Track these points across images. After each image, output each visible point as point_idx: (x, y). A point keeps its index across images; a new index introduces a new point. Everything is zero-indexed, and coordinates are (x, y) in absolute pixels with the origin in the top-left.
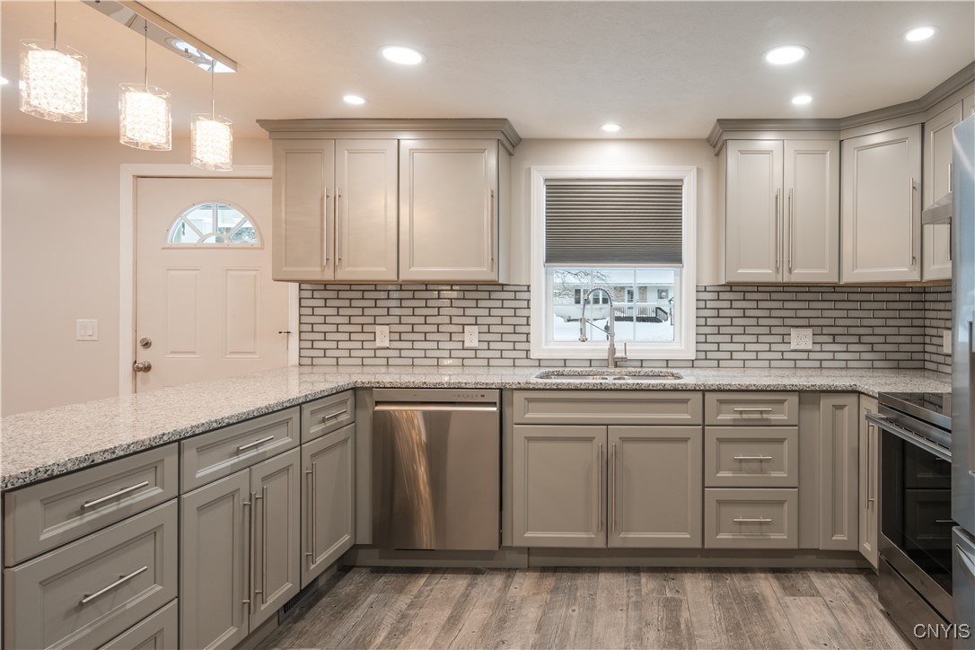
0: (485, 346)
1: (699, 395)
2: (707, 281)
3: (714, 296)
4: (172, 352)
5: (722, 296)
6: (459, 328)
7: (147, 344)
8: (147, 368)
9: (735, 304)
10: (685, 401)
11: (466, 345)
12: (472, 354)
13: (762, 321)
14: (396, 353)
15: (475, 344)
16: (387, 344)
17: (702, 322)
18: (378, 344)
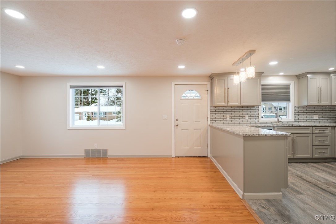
0: (249, 119)
1: (312, 127)
2: (296, 105)
3: (297, 108)
4: (183, 122)
5: (299, 108)
6: (244, 116)
7: (177, 120)
8: (177, 125)
9: (302, 110)
10: (309, 129)
11: (246, 119)
12: (247, 121)
13: (307, 113)
14: (231, 121)
15: (248, 119)
16: (229, 119)
17: (295, 114)
18: (227, 119)
